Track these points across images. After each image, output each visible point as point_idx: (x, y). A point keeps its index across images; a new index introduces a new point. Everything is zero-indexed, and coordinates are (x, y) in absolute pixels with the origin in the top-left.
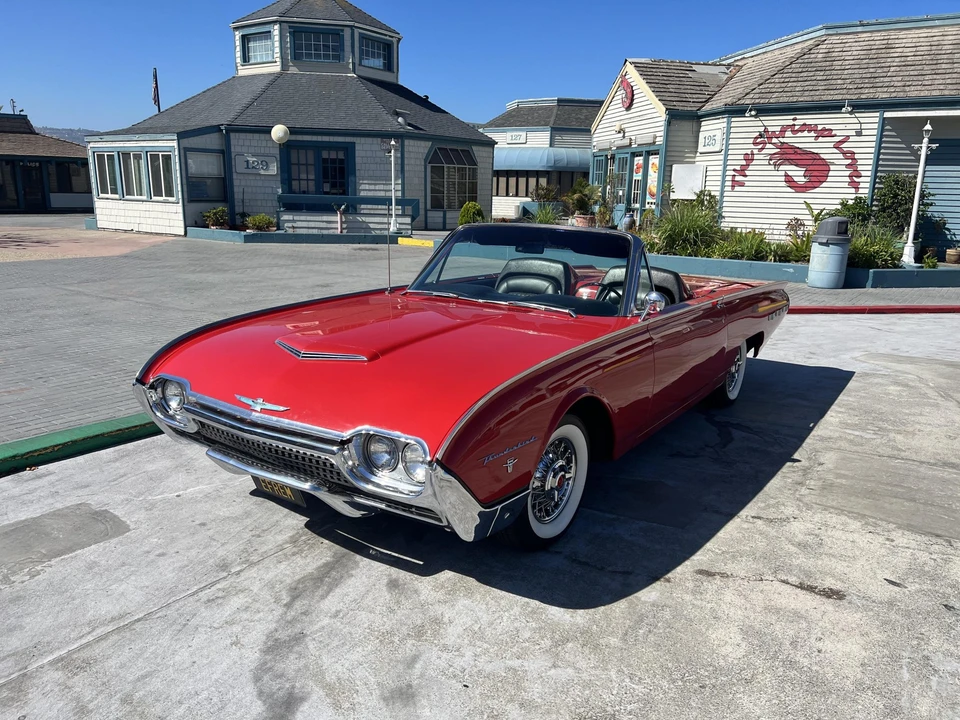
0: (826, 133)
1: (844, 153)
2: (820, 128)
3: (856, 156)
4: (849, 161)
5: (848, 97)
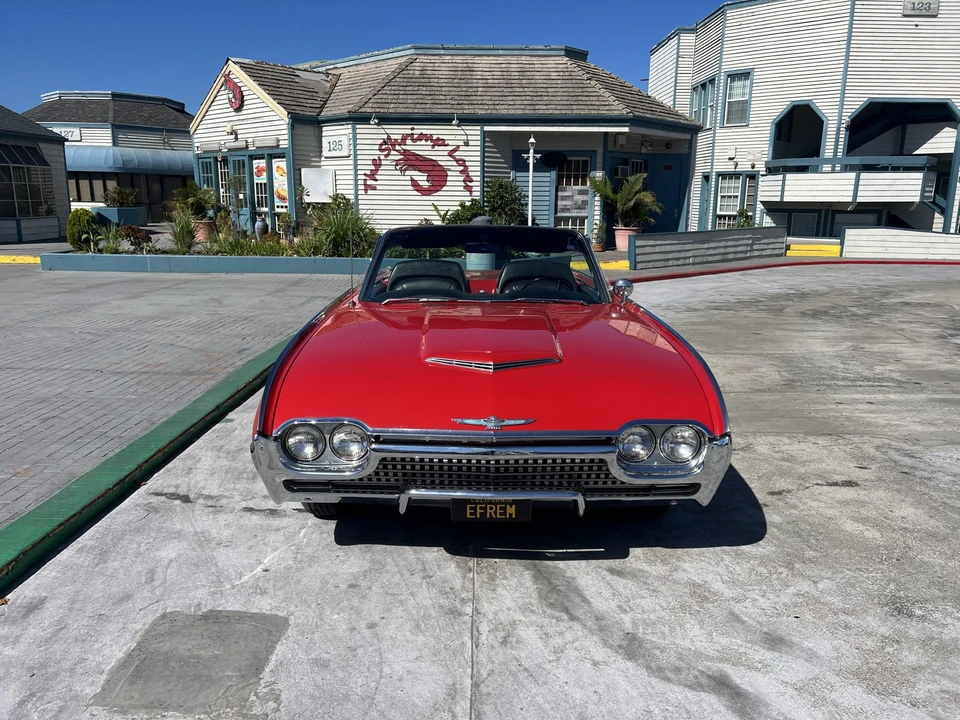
0: (439, 142)
1: (457, 161)
2: (435, 137)
3: (467, 164)
4: (462, 168)
5: (457, 111)
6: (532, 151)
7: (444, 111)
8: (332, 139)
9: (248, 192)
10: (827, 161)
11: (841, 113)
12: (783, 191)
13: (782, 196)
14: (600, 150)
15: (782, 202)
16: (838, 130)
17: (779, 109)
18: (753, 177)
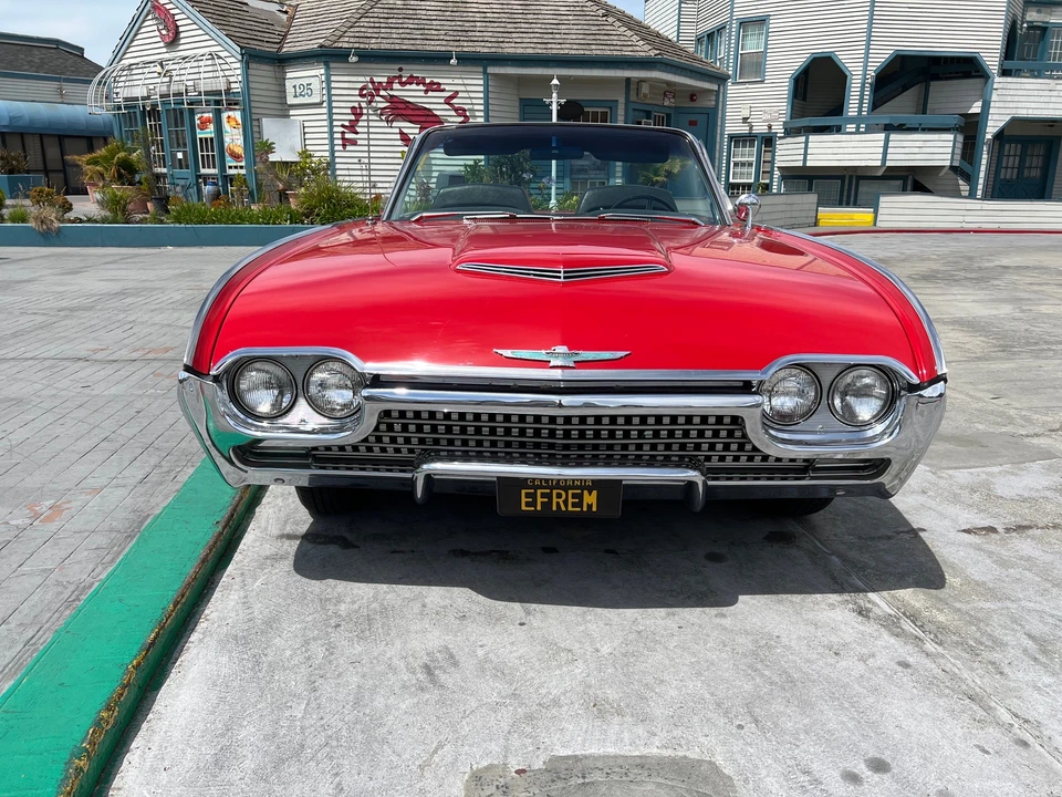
0: (434, 87)
1: (456, 110)
2: (428, 81)
3: (468, 114)
5: (454, 49)
6: (554, 95)
7: (438, 48)
8: (298, 82)
9: (189, 149)
10: (851, 120)
11: (866, 66)
12: (805, 154)
13: (805, 160)
14: (622, 100)
15: (804, 167)
16: (863, 87)
17: (797, 62)
18: (768, 141)
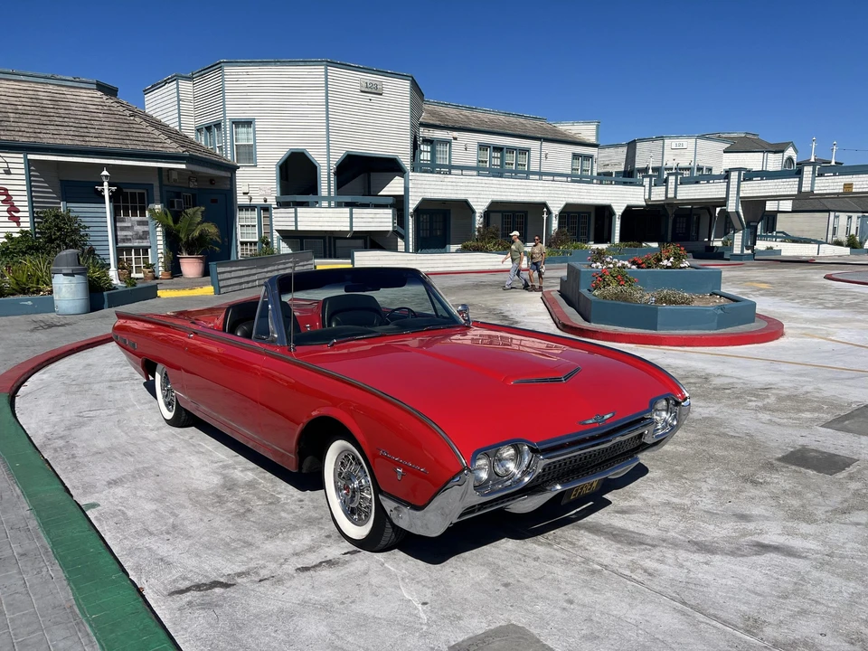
6: (106, 184)
10: (324, 198)
11: (329, 161)
12: (296, 221)
13: (296, 225)
14: (156, 184)
15: (297, 231)
16: (329, 178)
17: (280, 154)
18: (266, 209)
